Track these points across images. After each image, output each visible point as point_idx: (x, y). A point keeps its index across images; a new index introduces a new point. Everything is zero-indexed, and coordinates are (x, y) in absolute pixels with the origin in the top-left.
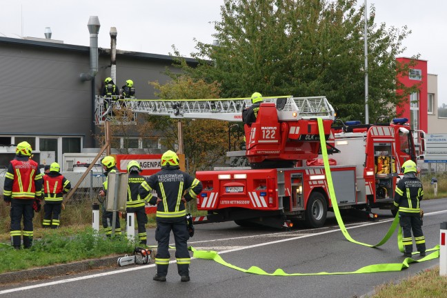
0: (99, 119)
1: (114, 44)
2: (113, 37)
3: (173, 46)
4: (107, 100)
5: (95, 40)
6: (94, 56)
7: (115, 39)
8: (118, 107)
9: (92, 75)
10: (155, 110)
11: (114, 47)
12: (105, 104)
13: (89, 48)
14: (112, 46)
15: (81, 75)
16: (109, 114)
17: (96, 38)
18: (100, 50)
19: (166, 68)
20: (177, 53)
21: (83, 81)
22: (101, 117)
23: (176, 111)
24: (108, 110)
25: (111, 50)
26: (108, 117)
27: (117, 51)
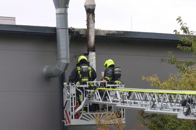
0: (70, 117)
1: (91, 21)
2: (90, 11)
3: (179, 19)
4: (82, 89)
5: (63, 16)
6: (63, 40)
7: (93, 15)
8: (98, 99)
9: (61, 69)
10: (153, 106)
11: (91, 25)
12: (78, 93)
13: (55, 29)
14: (88, 24)
15: (45, 70)
16: (85, 109)
17: (65, 14)
18: (72, 32)
19: (170, 55)
20: (185, 30)
21: (48, 77)
22: (73, 113)
23: (186, 109)
24: (83, 103)
25: (87, 31)
26: (84, 113)
27: (97, 31)
